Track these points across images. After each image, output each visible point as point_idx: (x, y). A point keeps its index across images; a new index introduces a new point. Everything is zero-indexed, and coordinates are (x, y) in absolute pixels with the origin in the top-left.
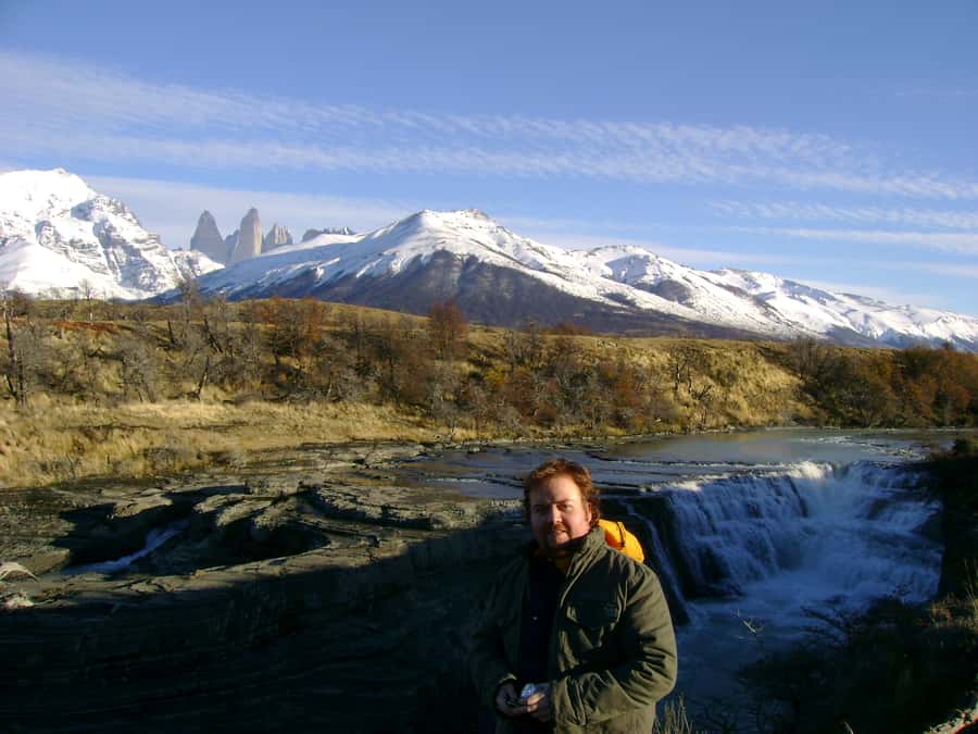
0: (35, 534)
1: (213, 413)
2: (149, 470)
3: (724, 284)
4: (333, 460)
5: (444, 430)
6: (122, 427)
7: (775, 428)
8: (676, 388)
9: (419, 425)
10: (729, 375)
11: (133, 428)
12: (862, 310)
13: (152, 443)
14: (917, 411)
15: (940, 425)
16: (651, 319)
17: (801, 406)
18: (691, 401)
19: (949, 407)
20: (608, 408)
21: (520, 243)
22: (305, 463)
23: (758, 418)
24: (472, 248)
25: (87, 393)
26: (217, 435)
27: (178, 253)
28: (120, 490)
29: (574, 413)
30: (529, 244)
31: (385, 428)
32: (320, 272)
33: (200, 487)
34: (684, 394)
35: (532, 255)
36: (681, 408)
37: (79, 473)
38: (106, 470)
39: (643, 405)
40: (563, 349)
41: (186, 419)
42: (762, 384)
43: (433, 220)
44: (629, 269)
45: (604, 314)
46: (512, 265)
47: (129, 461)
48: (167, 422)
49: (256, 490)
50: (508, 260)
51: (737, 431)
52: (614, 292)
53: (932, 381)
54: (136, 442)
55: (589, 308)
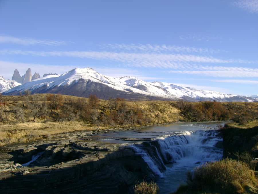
0: (4, 158)
1: (40, 125)
2: (27, 140)
3: (155, 85)
4: (72, 136)
5: (97, 127)
6: (19, 130)
7: (175, 123)
8: (151, 114)
9: (90, 126)
10: (163, 110)
11: (22, 130)
12: (191, 91)
13: (27, 134)
14: (209, 117)
15: (214, 120)
16: (137, 95)
17: (181, 117)
18: (155, 117)
19: (216, 116)
20: (136, 120)
21: (102, 76)
22: (65, 137)
23: (171, 121)
24: (89, 78)
25: (5, 121)
26: (42, 131)
27: (8, 81)
28: (22, 146)
29: (128, 121)
30: (104, 76)
31: (82, 127)
32: (48, 85)
33: (42, 144)
34: (153, 115)
35: (105, 79)
36: (153, 119)
37: (11, 142)
38: (16, 141)
39: (144, 118)
40: (123, 105)
41: (34, 127)
42: (171, 112)
43: (78, 71)
44: (131, 83)
45: (125, 94)
46: (100, 82)
47: (22, 138)
48: (29, 128)
49: (59, 144)
50: (99, 81)
51: (166, 124)
52: (127, 88)
53: (212, 110)
54: (23, 134)
55: (121, 93)
